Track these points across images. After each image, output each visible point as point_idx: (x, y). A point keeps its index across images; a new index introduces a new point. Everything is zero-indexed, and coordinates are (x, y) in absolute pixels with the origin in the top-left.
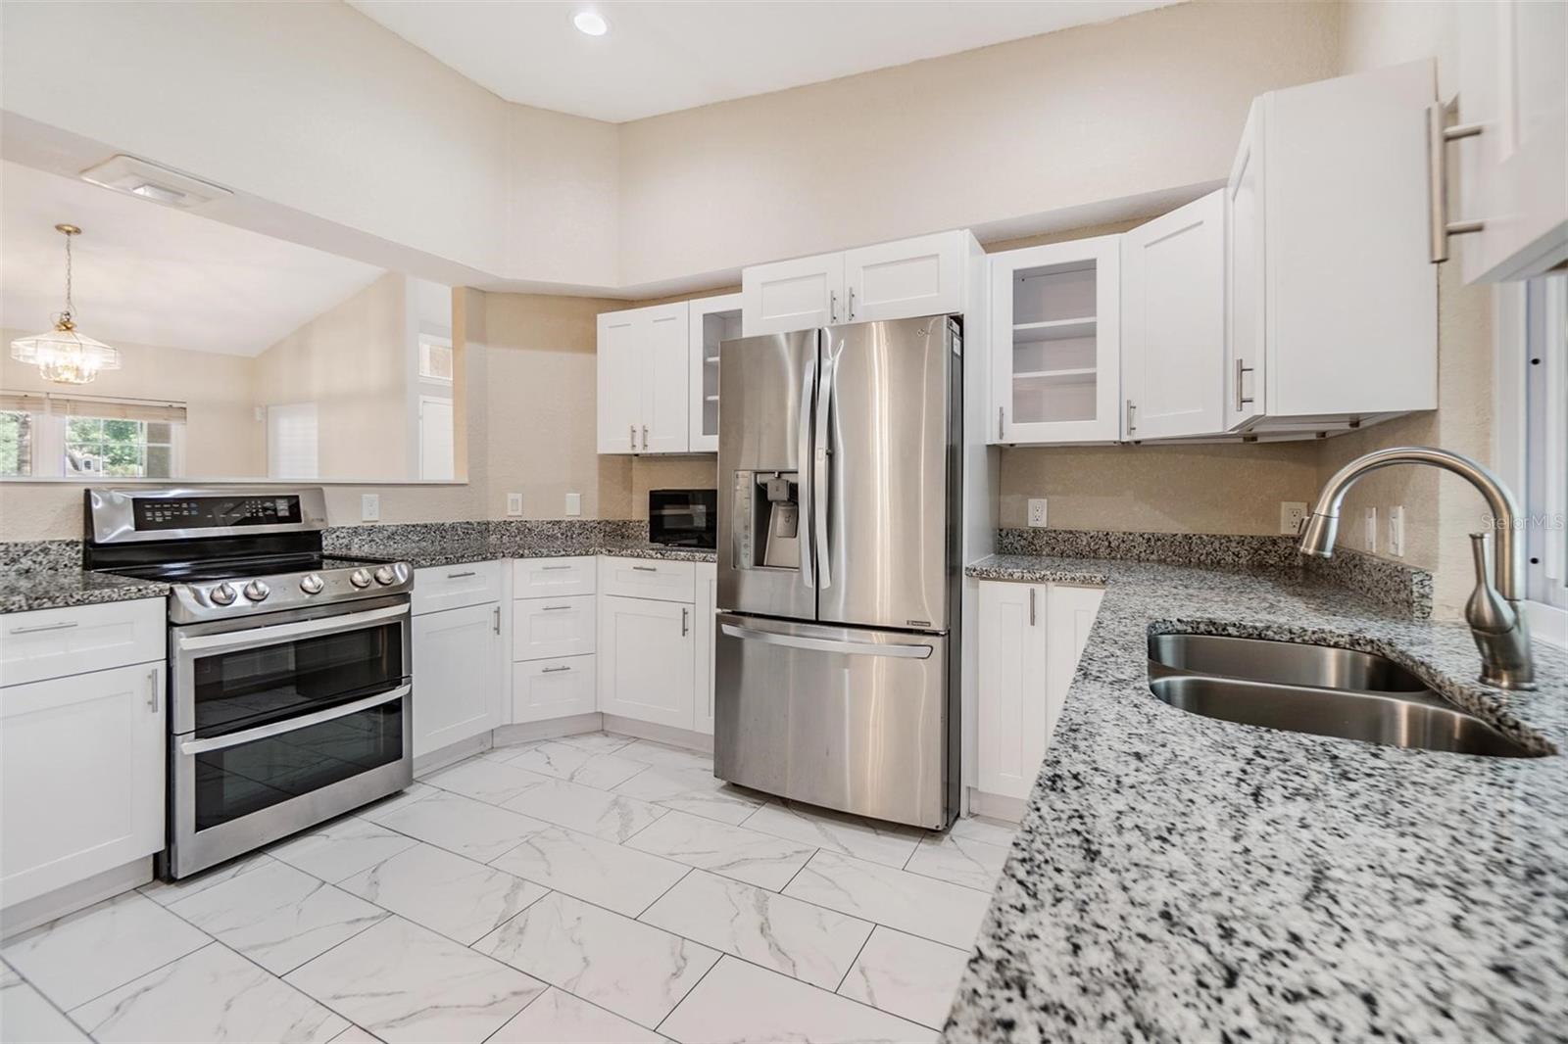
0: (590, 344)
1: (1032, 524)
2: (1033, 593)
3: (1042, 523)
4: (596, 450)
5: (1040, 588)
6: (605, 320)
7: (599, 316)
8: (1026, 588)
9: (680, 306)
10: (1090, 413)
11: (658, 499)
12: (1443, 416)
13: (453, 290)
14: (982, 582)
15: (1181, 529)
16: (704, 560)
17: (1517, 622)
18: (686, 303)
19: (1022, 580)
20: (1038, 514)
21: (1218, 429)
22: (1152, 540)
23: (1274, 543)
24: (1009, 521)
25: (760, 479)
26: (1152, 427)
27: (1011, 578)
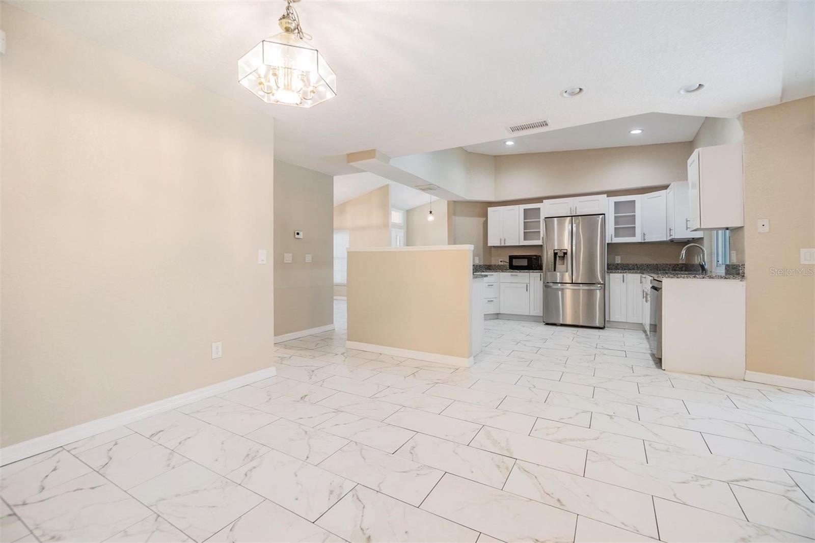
0: (485, 215)
1: (617, 262)
2: (623, 276)
3: (619, 262)
4: (487, 244)
5: (625, 275)
6: (490, 210)
7: (489, 208)
8: (622, 274)
9: (517, 206)
10: (634, 235)
11: (512, 258)
12: (705, 238)
13: (448, 202)
14: (611, 274)
15: (655, 263)
16: (533, 272)
17: (705, 264)
18: (518, 206)
19: (621, 273)
20: (618, 260)
21: (665, 239)
22: (648, 266)
23: (678, 265)
24: (610, 263)
25: (555, 251)
26: (649, 239)
27: (618, 273)
